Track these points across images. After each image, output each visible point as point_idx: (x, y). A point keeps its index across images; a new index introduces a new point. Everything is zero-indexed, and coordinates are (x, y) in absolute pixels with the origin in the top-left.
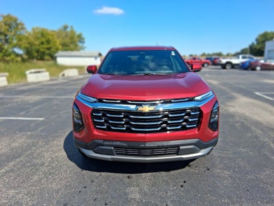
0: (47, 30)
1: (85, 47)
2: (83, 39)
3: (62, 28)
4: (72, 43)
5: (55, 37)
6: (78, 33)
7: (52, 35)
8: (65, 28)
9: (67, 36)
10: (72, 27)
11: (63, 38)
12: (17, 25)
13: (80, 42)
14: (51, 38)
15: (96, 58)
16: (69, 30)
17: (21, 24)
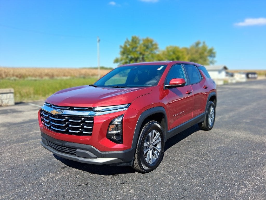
0: (178, 48)
1: (216, 62)
2: (214, 53)
3: (194, 45)
4: (201, 58)
5: (185, 53)
6: (209, 47)
7: (182, 52)
8: (198, 44)
9: (197, 52)
10: (204, 43)
11: (192, 54)
12: (152, 45)
13: (211, 56)
14: (180, 55)
15: (220, 71)
16: (201, 46)
17: (156, 45)
